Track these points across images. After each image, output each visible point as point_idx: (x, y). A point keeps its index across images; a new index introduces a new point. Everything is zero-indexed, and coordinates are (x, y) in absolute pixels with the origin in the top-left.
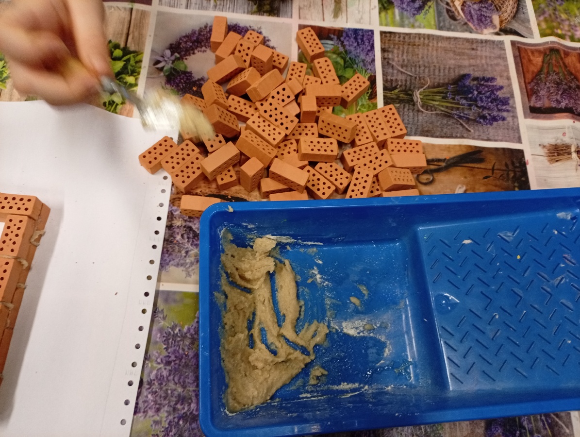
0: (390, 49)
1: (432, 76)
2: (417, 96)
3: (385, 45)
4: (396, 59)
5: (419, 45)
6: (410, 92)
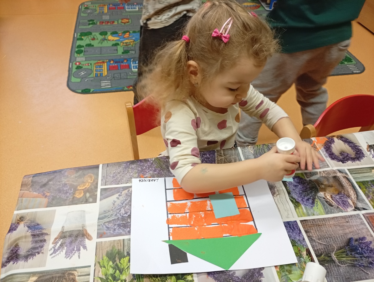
0: (309, 231)
1: (335, 243)
2: (334, 257)
3: (305, 229)
4: (314, 236)
5: (321, 225)
6: (329, 255)
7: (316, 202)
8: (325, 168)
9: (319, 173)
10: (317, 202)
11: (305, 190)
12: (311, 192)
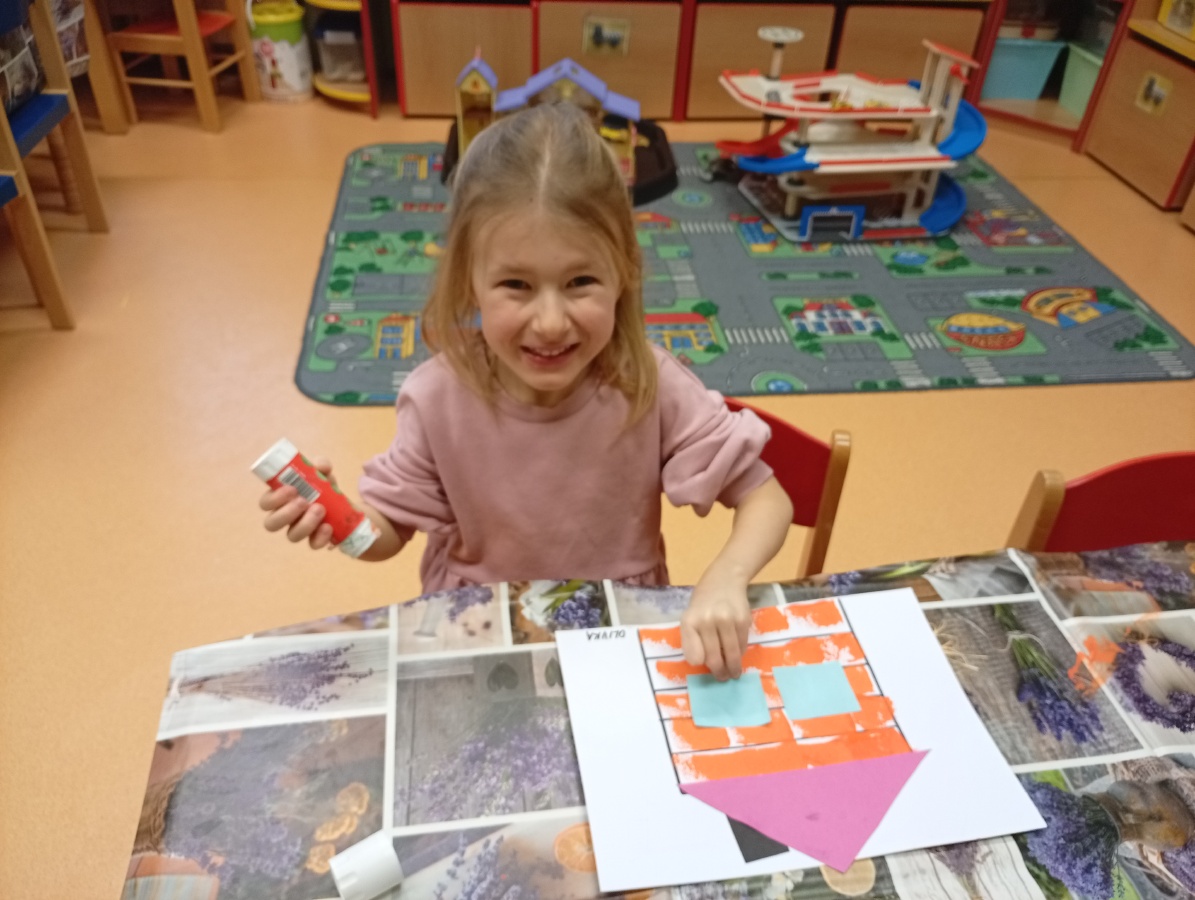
7: (1116, 881)
8: (1128, 750)
9: (1110, 770)
10: (1119, 878)
11: (1075, 833)
12: (1095, 843)
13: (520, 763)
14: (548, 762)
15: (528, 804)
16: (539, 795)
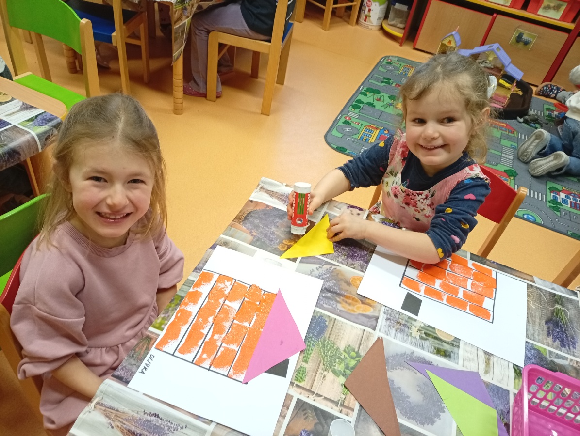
13: (351, 254)
14: (360, 257)
15: (348, 265)
16: (353, 264)
